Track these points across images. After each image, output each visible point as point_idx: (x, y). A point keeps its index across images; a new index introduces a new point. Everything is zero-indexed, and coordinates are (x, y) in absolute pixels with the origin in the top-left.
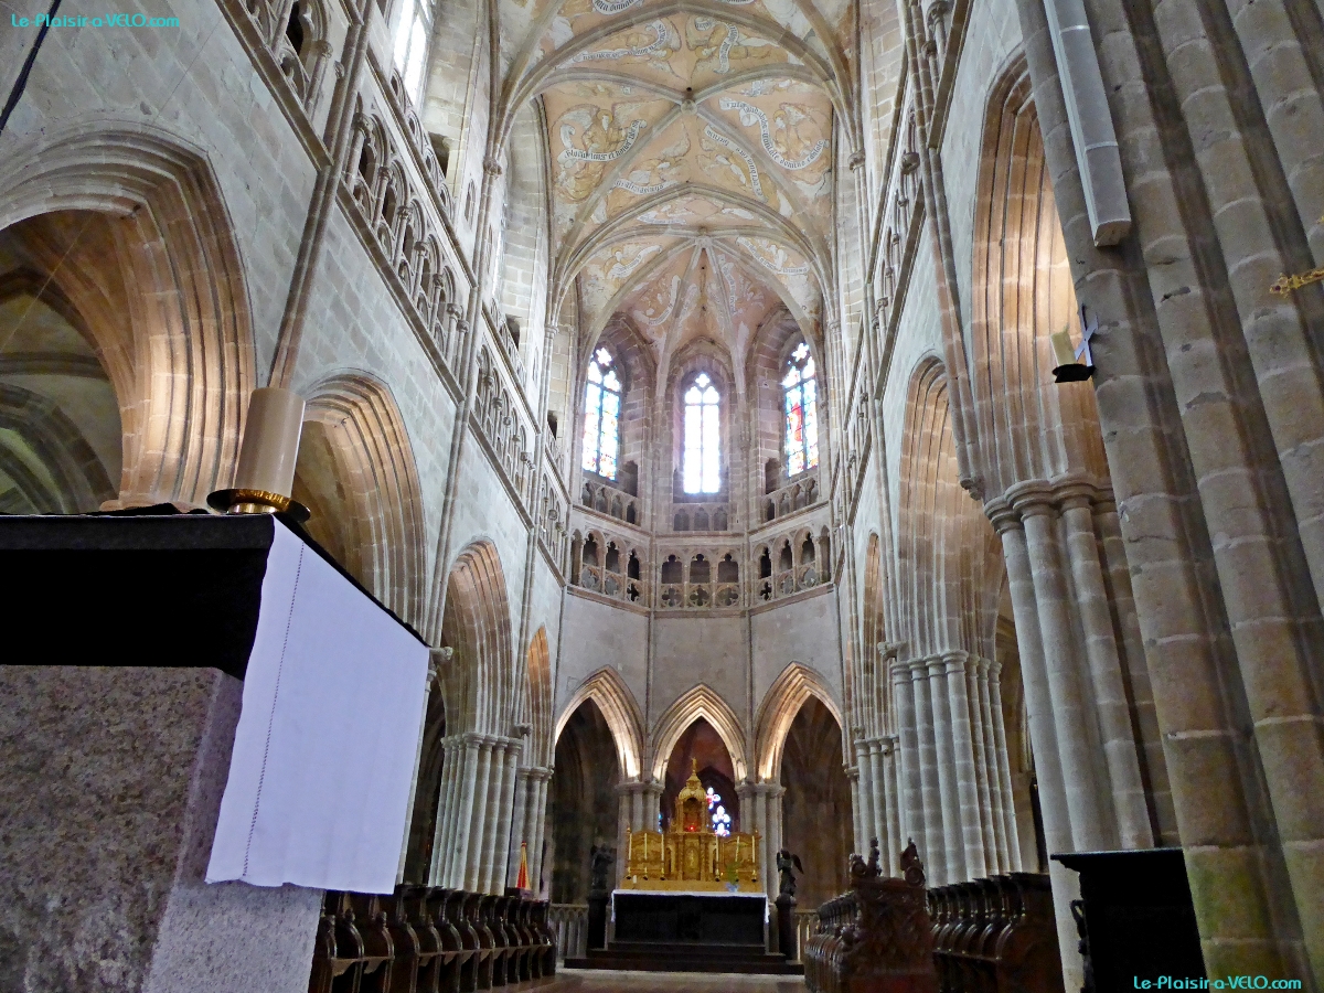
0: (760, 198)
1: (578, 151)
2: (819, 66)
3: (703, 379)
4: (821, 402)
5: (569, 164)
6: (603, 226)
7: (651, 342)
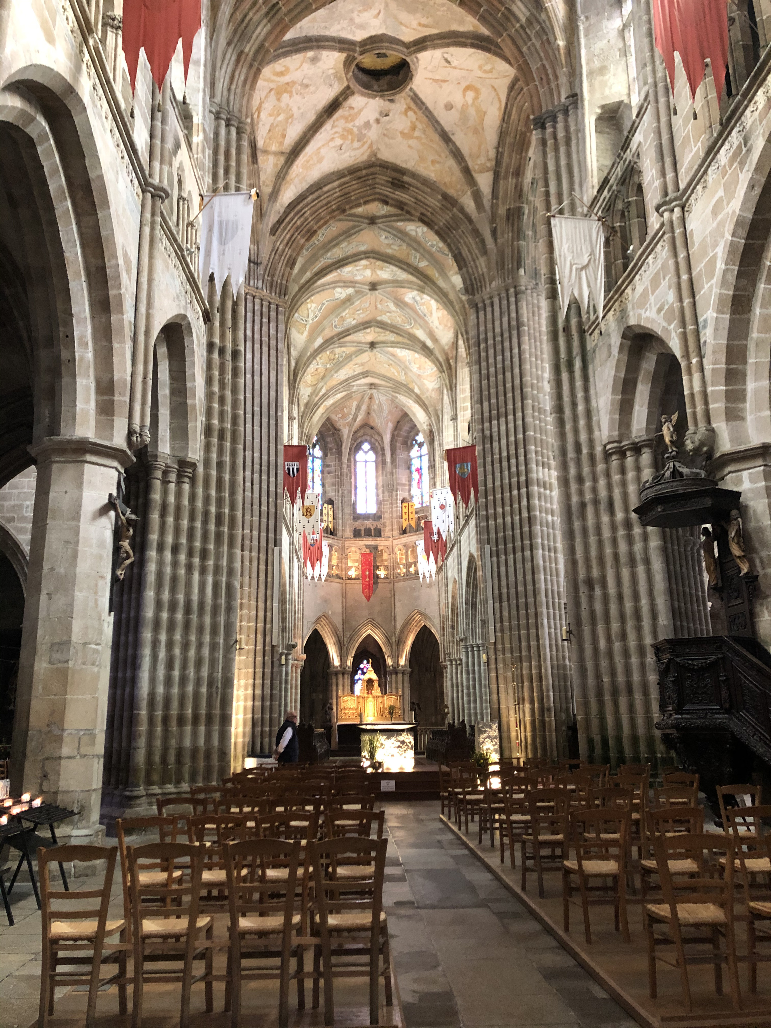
0: (404, 384)
3: (366, 446)
6: (324, 395)
7: (339, 430)
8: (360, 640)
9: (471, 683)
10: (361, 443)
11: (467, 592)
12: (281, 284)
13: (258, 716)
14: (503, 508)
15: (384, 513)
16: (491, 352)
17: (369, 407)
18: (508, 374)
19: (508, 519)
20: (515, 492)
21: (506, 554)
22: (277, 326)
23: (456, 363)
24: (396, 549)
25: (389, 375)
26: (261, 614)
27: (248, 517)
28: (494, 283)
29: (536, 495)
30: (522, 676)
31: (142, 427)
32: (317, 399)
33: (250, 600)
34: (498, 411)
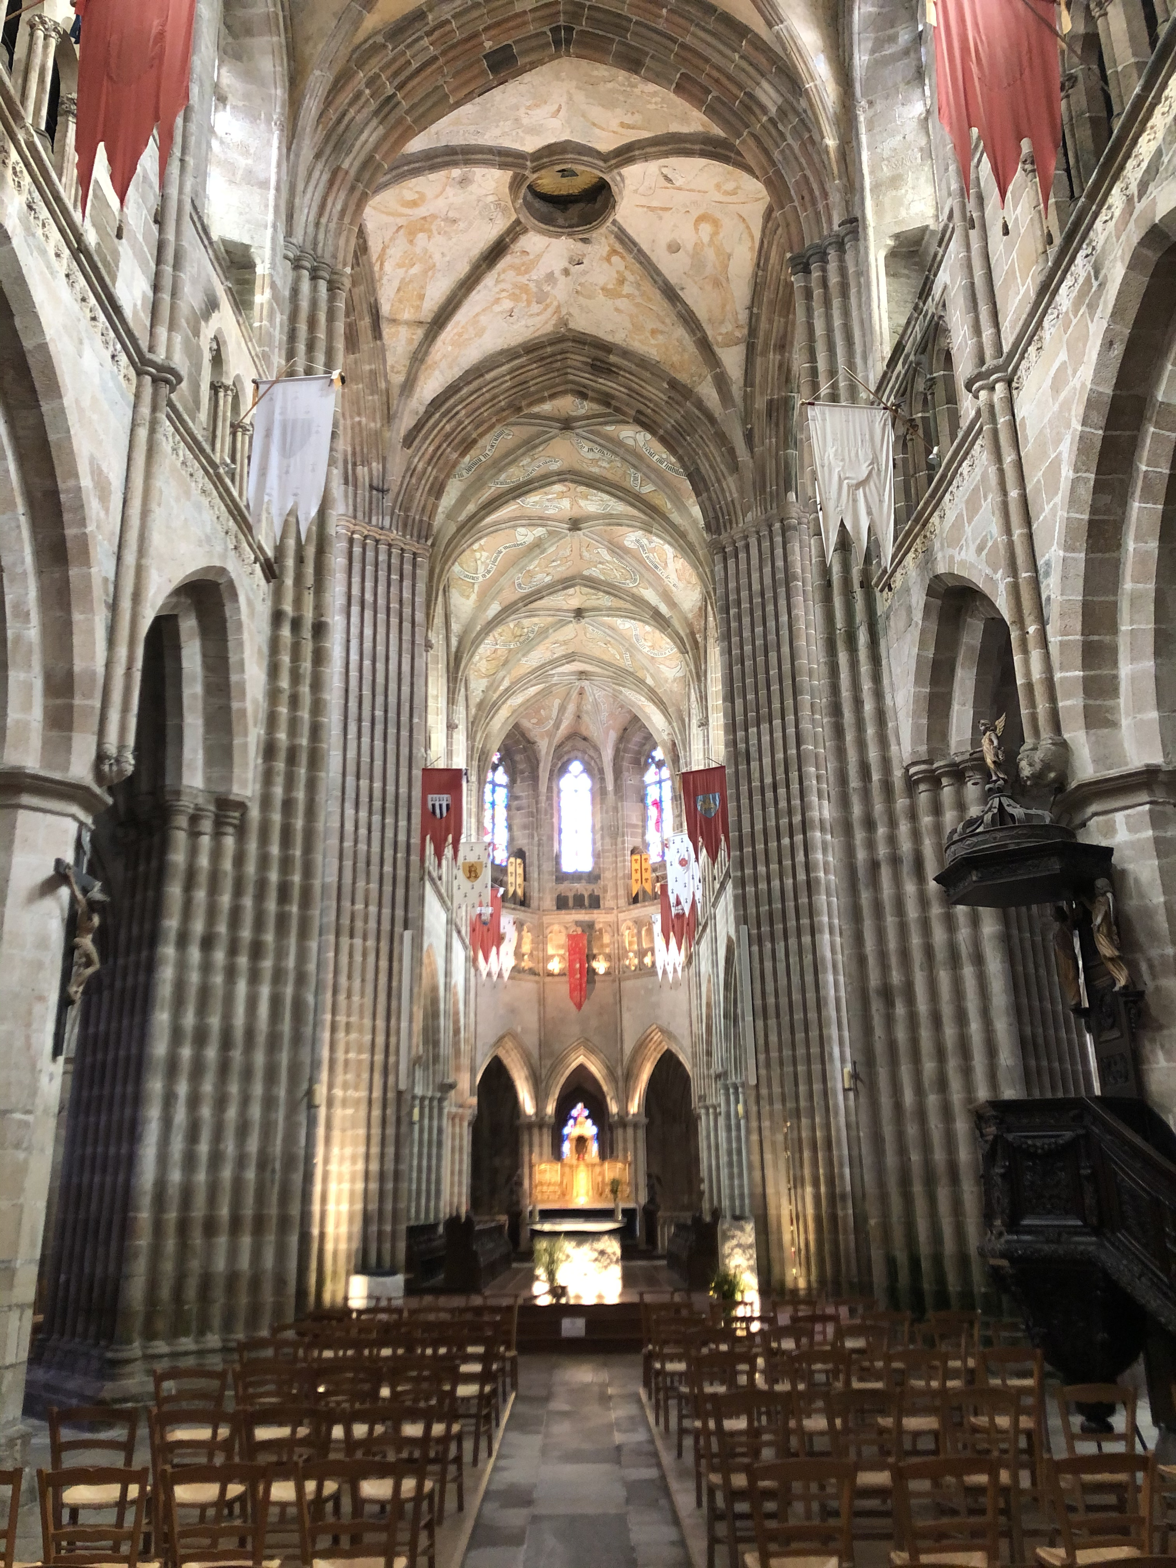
0: (631, 669)
2: (678, 641)
3: (576, 767)
6: (507, 690)
7: (534, 743)
8: (568, 1073)
9: (734, 1145)
10: (569, 762)
11: (726, 997)
12: (421, 521)
13: (373, 1206)
14: (767, 866)
15: (604, 870)
16: (746, 620)
17: (579, 707)
18: (773, 655)
19: (776, 883)
20: (786, 841)
21: (773, 941)
22: (414, 586)
23: (705, 638)
24: (623, 928)
25: (606, 658)
26: (380, 1040)
27: (361, 884)
28: (749, 514)
29: (819, 845)
30: (800, 1140)
31: (121, 747)
32: (496, 696)
33: (362, 1017)
34: (758, 712)
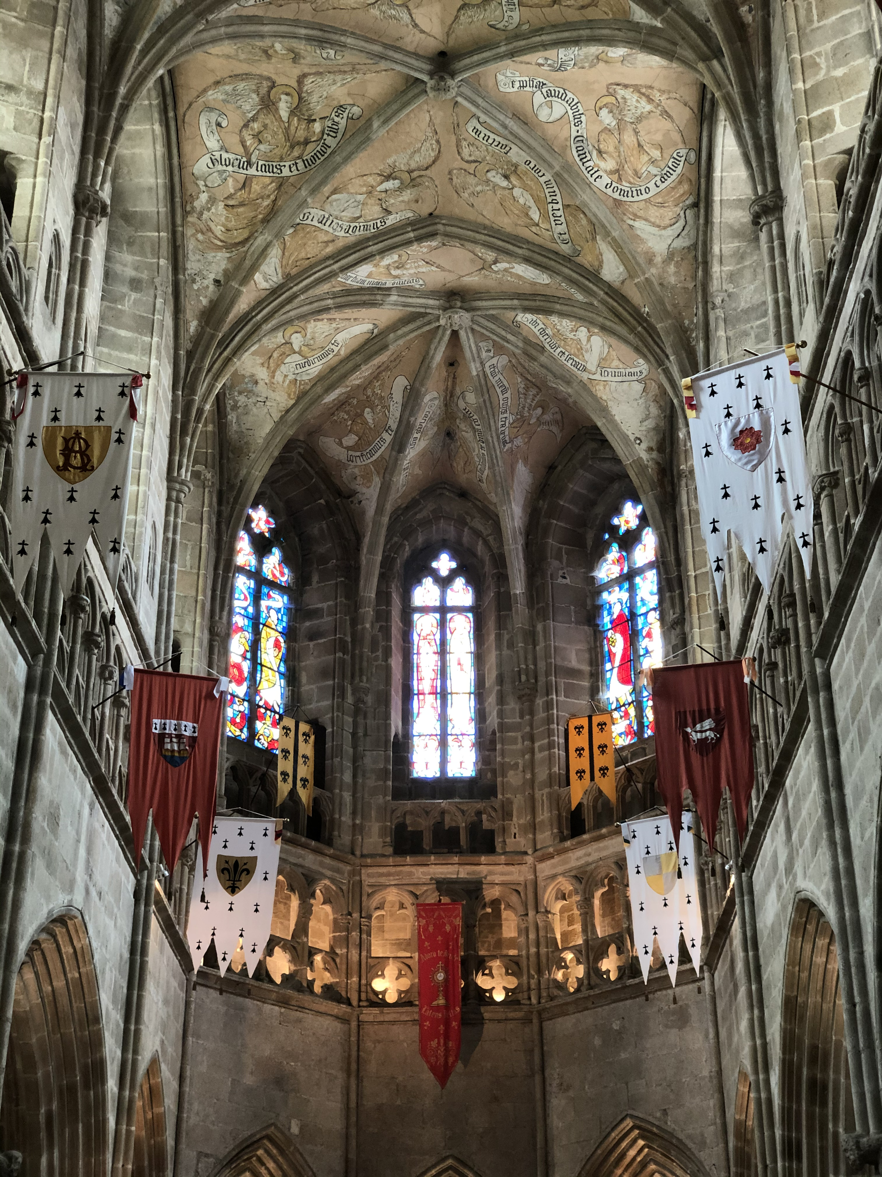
0: (566, 249)
1: (232, 156)
2: (693, 34)
3: (444, 562)
4: (671, 616)
5: (215, 180)
6: (275, 293)
10: (428, 550)
24: (548, 894)
32: (246, 296)
